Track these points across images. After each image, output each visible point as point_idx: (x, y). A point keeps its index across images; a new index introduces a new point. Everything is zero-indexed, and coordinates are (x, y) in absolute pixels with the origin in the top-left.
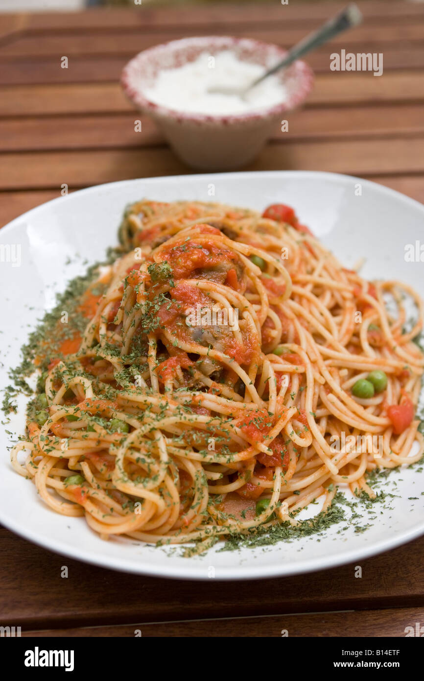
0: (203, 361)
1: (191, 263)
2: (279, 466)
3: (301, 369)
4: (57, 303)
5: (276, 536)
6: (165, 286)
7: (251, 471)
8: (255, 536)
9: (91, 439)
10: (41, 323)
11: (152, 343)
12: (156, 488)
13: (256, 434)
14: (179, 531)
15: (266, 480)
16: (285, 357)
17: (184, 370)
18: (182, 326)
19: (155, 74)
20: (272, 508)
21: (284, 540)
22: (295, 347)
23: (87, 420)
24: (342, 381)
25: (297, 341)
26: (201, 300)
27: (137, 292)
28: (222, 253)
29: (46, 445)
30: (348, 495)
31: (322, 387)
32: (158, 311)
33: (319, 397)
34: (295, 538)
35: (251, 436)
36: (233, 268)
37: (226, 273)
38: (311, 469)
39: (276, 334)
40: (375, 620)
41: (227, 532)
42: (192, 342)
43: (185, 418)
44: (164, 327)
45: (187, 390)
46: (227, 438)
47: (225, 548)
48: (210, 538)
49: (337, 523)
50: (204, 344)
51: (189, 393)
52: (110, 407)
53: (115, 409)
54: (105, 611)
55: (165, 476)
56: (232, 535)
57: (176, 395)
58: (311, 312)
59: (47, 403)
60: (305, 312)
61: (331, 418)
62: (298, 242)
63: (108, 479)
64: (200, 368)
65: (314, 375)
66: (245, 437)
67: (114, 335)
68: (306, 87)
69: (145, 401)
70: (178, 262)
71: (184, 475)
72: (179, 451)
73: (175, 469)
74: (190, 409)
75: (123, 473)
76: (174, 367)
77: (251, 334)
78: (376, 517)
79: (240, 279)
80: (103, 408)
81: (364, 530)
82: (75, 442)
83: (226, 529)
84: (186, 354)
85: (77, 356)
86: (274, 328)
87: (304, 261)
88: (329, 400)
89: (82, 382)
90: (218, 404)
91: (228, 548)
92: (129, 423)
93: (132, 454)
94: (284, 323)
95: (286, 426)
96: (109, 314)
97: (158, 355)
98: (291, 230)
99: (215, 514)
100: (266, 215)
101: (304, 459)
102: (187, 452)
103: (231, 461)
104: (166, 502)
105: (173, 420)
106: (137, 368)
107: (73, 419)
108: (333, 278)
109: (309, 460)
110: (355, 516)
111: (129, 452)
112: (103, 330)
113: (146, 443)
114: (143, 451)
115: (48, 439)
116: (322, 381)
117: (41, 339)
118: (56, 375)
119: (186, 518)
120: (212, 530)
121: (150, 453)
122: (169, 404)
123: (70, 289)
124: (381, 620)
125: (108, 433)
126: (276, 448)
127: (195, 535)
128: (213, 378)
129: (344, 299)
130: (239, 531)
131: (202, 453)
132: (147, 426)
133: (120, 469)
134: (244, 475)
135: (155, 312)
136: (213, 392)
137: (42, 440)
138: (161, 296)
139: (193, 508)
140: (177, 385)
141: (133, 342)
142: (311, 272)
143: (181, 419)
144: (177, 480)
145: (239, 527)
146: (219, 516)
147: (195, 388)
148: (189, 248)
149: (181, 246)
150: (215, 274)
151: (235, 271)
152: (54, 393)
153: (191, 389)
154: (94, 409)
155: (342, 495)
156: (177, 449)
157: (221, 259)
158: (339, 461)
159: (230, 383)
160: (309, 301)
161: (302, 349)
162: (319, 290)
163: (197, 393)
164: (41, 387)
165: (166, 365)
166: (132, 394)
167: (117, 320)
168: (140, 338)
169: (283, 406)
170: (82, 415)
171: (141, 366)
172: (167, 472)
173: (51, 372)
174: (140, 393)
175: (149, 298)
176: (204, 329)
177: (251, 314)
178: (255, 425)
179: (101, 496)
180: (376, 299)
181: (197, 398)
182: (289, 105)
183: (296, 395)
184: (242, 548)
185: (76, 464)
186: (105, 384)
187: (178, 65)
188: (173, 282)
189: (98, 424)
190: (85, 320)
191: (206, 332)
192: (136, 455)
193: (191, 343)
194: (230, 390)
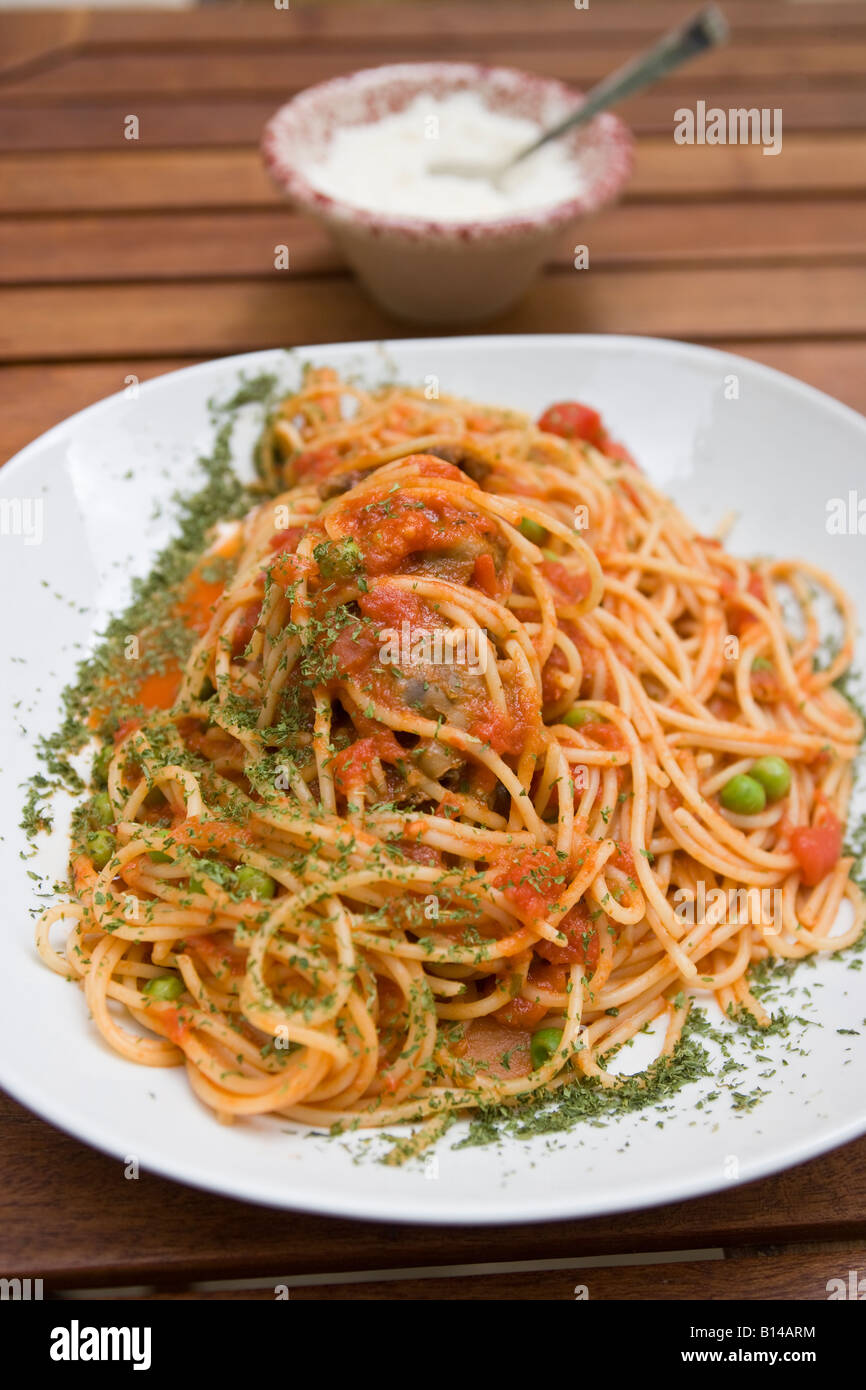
0: (426, 750)
1: (402, 542)
2: (579, 963)
3: (621, 758)
4: (134, 598)
5: (572, 1111)
6: (349, 588)
7: (522, 976)
8: (530, 1109)
9: (197, 910)
10: (103, 641)
11: (321, 707)
12: (330, 1021)
13: (533, 903)
14: (377, 1100)
15: (553, 990)
16: (589, 730)
17: (386, 765)
18: (383, 674)
19: (328, 136)
20: (565, 1053)
21: (589, 1120)
22: (608, 710)
23: (189, 866)
24: (703, 777)
25: (611, 695)
26: (422, 619)
27: (292, 601)
28: (464, 519)
29: (108, 914)
30: (714, 1016)
31: (662, 793)
32: (334, 643)
33: (657, 814)
34: (612, 1115)
35: (524, 908)
36: (487, 552)
37: (473, 563)
38: (640, 961)
39: (570, 681)
40: (767, 1277)
41: (473, 1103)
42: (404, 709)
43: (390, 873)
44: (345, 677)
45: (394, 810)
46: (474, 911)
47: (470, 1138)
48: (440, 1115)
49: (695, 1080)
50: (429, 712)
51: (397, 815)
52: (237, 840)
53: (247, 843)
54: (228, 1256)
55: (350, 996)
56: (483, 1109)
57: (371, 819)
58: (638, 633)
59: (112, 812)
60: (626, 633)
61: (680, 856)
62: (609, 483)
63: (232, 991)
64: (419, 763)
65: (646, 769)
66: (512, 909)
67: (245, 675)
68: (620, 167)
69: (309, 833)
70: (374, 539)
71: (387, 987)
72: (377, 942)
73: (369, 978)
74: (399, 852)
75: (262, 990)
76: (367, 761)
77: (524, 691)
78: (774, 1071)
79: (501, 572)
80: (223, 842)
81: (753, 1103)
82: (164, 912)
83: (473, 1097)
84: (392, 734)
85: (170, 715)
86: (566, 669)
87: (622, 522)
88: (677, 821)
89: (180, 778)
90: (457, 838)
91: (476, 1139)
92: (276, 877)
93: (280, 948)
94: (586, 658)
95: (593, 884)
96: (236, 632)
97: (333, 731)
98: (595, 456)
99: (449, 1065)
100: (545, 425)
101: (626, 944)
102: (394, 943)
103: (483, 958)
104: (350, 1050)
105: (366, 876)
106: (291, 758)
107: (163, 859)
108: (680, 561)
109: (636, 944)
110: (730, 1067)
111: (276, 944)
112: (223, 667)
113: (310, 923)
114: (303, 942)
115: (112, 899)
116: (664, 782)
117: (102, 675)
118: (130, 755)
119: (392, 1075)
120: (443, 1100)
121: (318, 946)
122: (357, 842)
123: (159, 570)
124: (780, 1277)
125: (231, 900)
126: (573, 928)
127: (410, 1109)
128: (445, 782)
129: (702, 602)
130: (497, 1100)
131: (423, 944)
132: (312, 889)
133: (257, 983)
134: (508, 984)
135: (328, 644)
136: (445, 812)
137: (99, 902)
138: (339, 611)
139: (405, 1056)
140: (371, 798)
141: (283, 699)
142: (636, 544)
143: (381, 874)
144: (373, 999)
145: (498, 1093)
146: (458, 1069)
147: (410, 805)
148: (398, 507)
149: (381, 504)
150: (450, 564)
151: (491, 558)
152: (125, 793)
153: (402, 806)
154: (203, 841)
155: (702, 1016)
156: (373, 938)
157: (463, 534)
158: (697, 947)
159: (480, 792)
160: (633, 607)
161: (621, 713)
162: (651, 583)
163: (414, 816)
164: (101, 777)
165: (349, 757)
166: (280, 816)
167: (251, 651)
168: (297, 693)
169: (587, 836)
170: (179, 855)
171: (299, 751)
172: (353, 988)
173: (120, 749)
174: (297, 816)
175: (317, 613)
176: (429, 683)
177: (522, 645)
178: (531, 885)
179: (217, 1027)
180: (764, 602)
181: (415, 829)
182: (589, 203)
183: (612, 813)
184: (504, 1140)
185: (168, 956)
186: (226, 781)
187: (372, 117)
188: (365, 582)
189: (212, 880)
190: (188, 633)
191: (432, 689)
192: (290, 951)
193: (402, 712)
194: (481, 807)
